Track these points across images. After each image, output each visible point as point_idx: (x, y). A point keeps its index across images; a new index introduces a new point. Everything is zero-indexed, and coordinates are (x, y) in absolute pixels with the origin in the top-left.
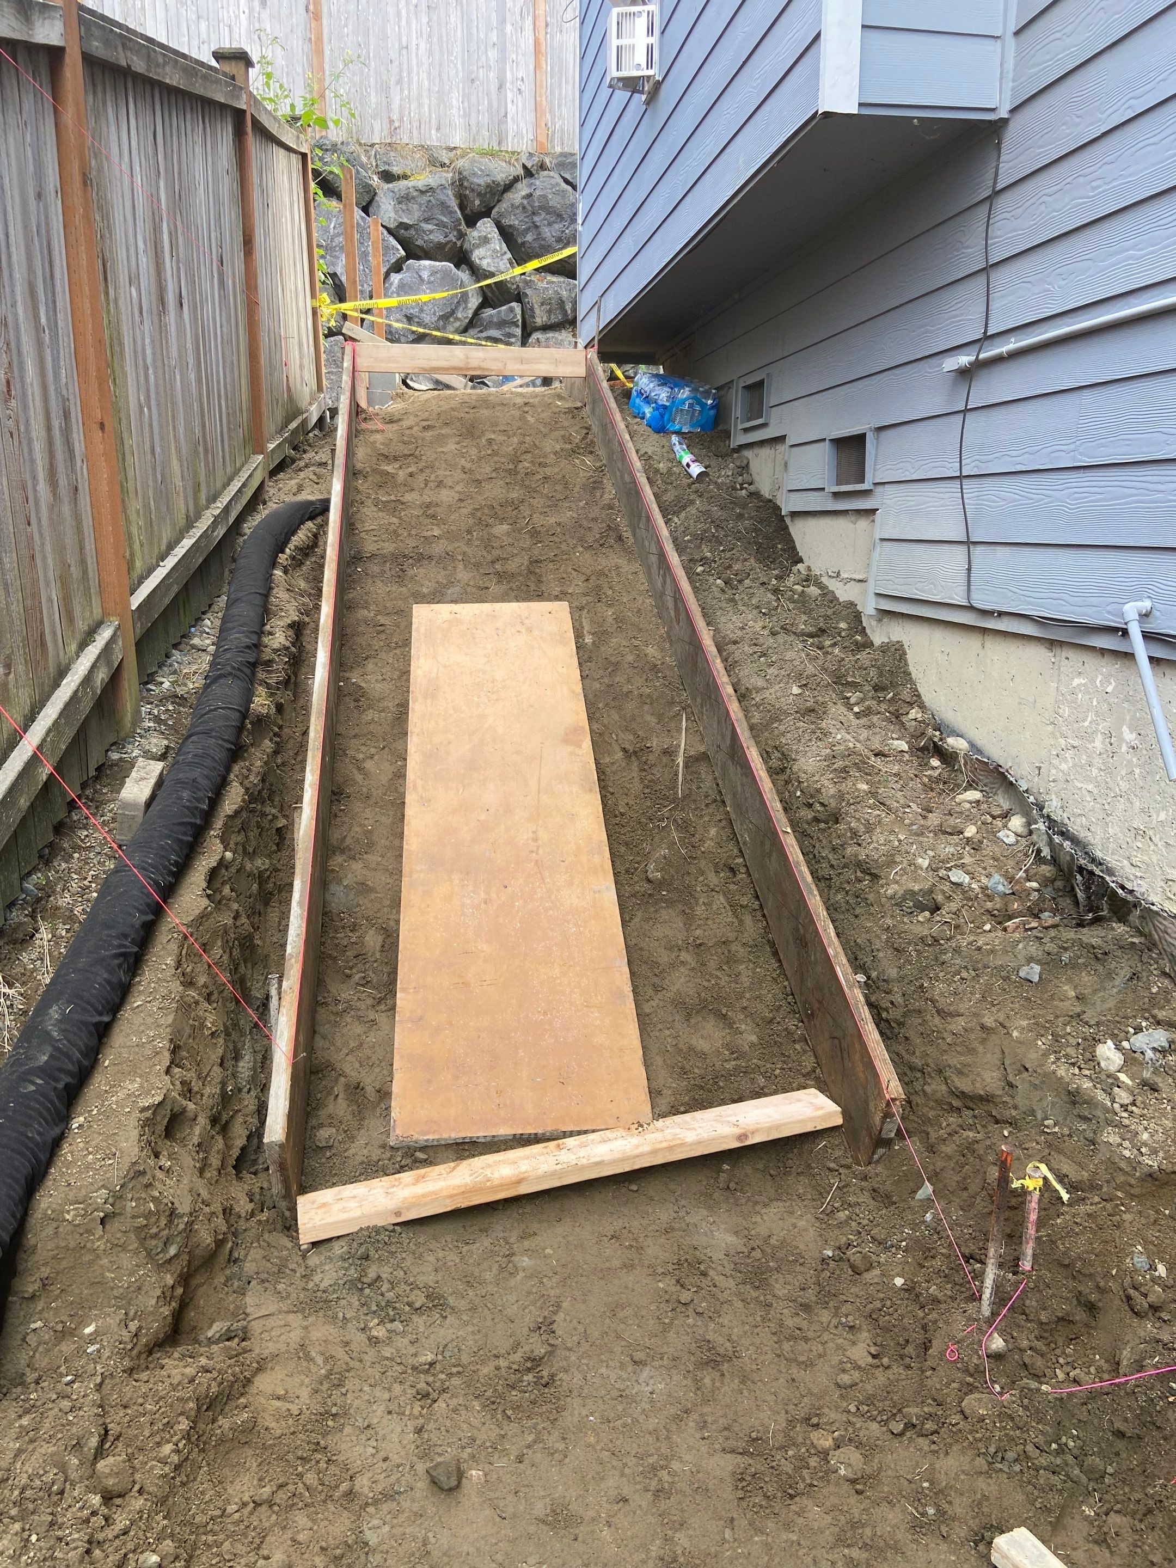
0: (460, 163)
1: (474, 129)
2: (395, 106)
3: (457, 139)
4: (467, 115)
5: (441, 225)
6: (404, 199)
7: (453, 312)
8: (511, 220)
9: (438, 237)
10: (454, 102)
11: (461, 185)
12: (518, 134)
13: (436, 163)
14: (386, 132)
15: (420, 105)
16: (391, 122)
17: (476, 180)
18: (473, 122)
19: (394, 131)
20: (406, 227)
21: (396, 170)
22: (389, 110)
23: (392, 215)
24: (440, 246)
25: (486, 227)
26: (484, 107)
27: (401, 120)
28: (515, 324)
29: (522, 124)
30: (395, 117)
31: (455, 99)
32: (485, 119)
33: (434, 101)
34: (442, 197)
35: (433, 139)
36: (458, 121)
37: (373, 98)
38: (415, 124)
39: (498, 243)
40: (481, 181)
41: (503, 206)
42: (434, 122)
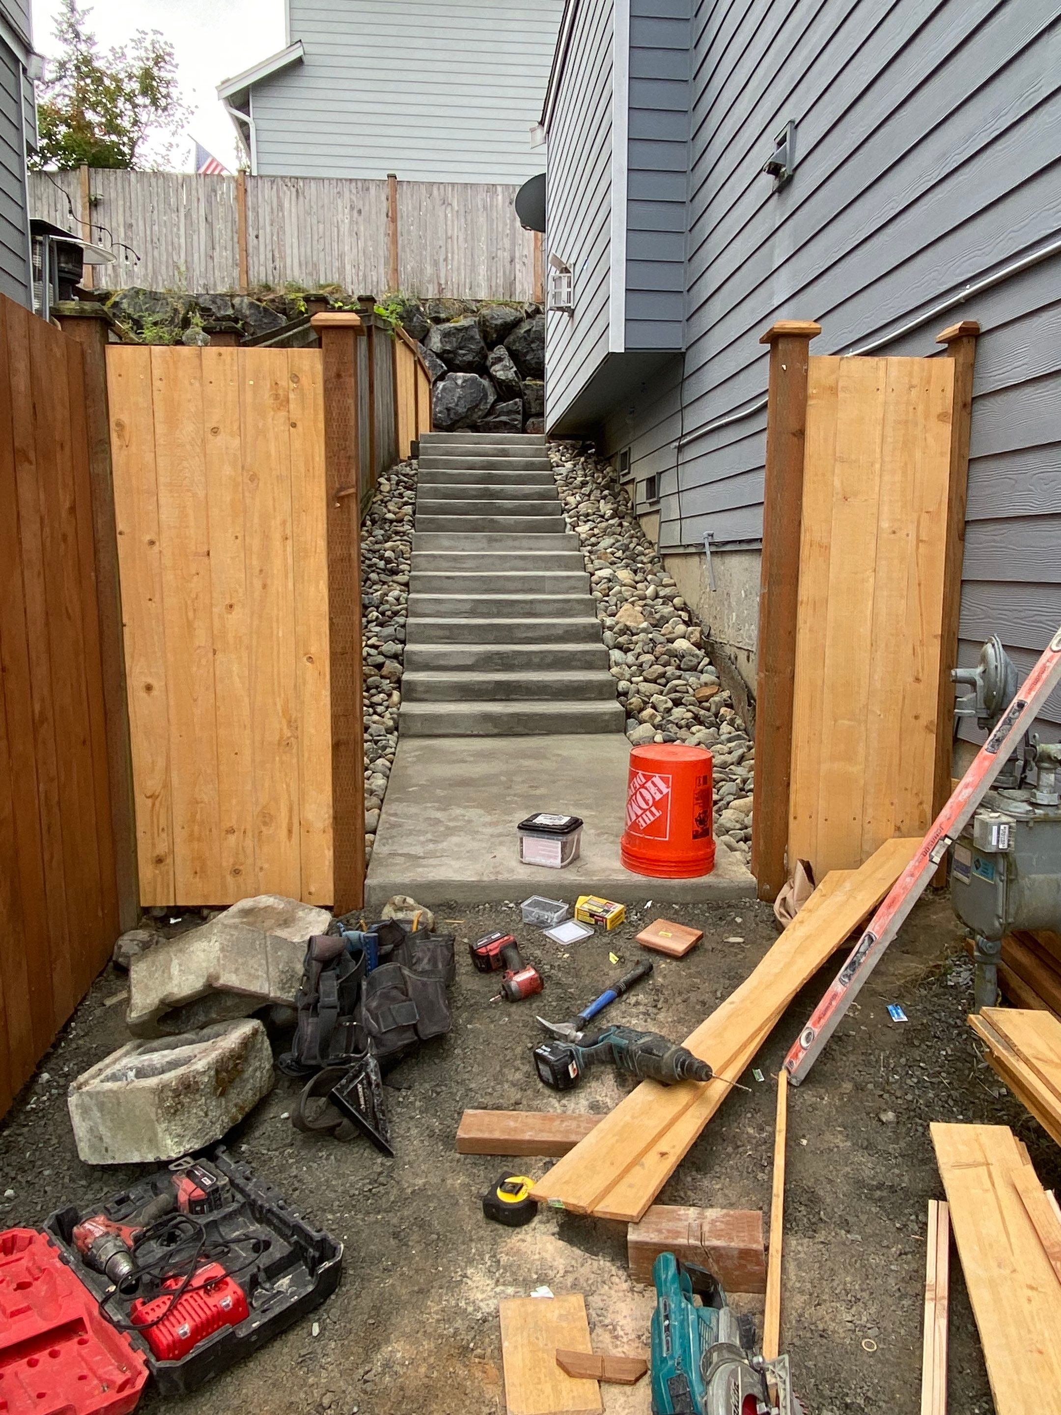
0: (484, 311)
1: (494, 289)
2: (442, 275)
3: (483, 295)
4: (489, 279)
5: (471, 350)
6: (446, 335)
7: (477, 406)
8: (517, 346)
9: (469, 358)
10: (482, 272)
11: (483, 325)
12: (523, 292)
13: (466, 310)
14: (436, 292)
15: (459, 274)
16: (440, 285)
17: (495, 322)
18: (493, 284)
19: (441, 290)
20: (449, 352)
21: (443, 316)
22: (438, 277)
23: (439, 345)
24: (470, 363)
25: (500, 351)
26: (500, 274)
27: (446, 283)
28: (518, 413)
29: (526, 286)
30: (443, 282)
31: (482, 270)
32: (500, 281)
33: (468, 271)
34: (472, 333)
35: (467, 296)
36: (484, 284)
37: (429, 270)
38: (456, 286)
39: (507, 362)
40: (499, 322)
41: (511, 338)
42: (468, 286)
